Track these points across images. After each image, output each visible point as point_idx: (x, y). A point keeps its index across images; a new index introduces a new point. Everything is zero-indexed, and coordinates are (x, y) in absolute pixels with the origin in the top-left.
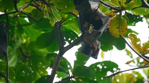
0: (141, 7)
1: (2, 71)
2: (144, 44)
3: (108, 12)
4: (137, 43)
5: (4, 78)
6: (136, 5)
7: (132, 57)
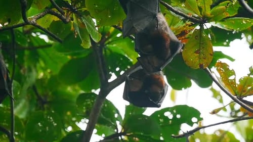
0: (236, 16)
1: (3, 124)
2: (241, 79)
3: (180, 25)
4: (230, 78)
5: (6, 136)
6: (228, 13)
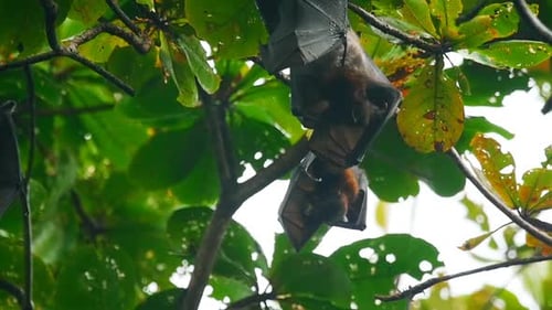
0: (513, 37)
1: (8, 274)
2: (526, 174)
4: (502, 172)
5: (15, 301)
6: (496, 31)
7: (485, 226)
